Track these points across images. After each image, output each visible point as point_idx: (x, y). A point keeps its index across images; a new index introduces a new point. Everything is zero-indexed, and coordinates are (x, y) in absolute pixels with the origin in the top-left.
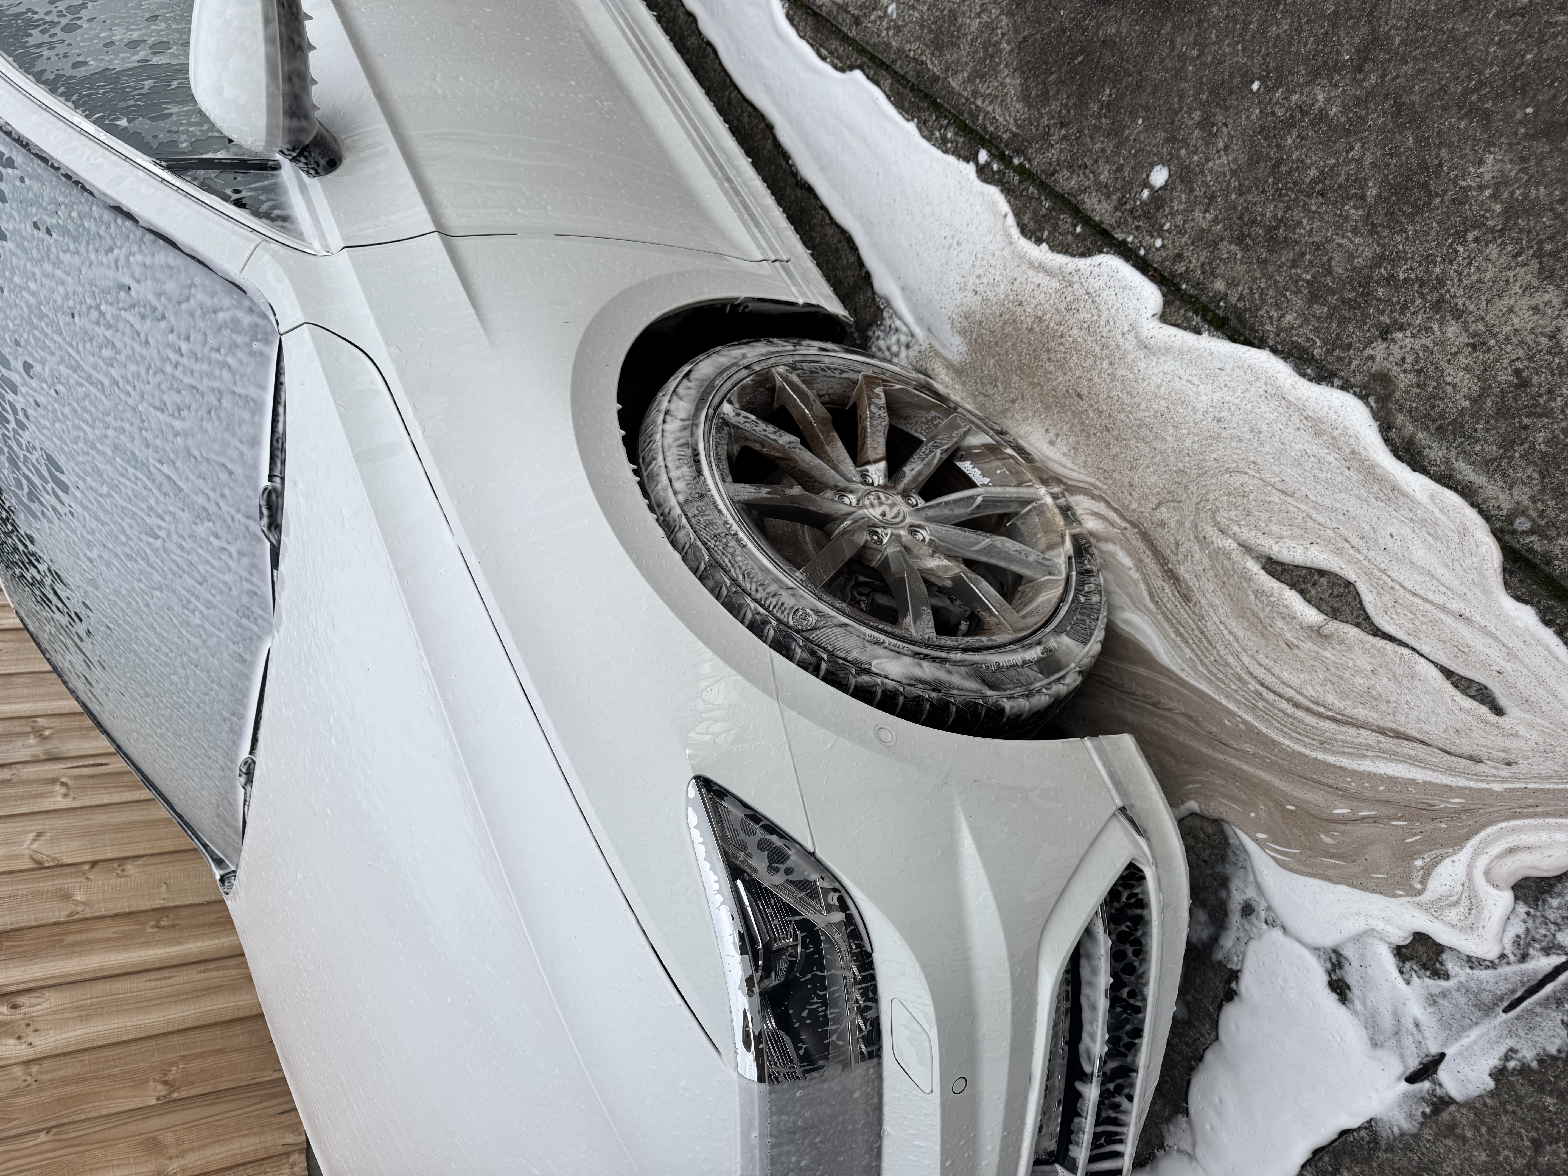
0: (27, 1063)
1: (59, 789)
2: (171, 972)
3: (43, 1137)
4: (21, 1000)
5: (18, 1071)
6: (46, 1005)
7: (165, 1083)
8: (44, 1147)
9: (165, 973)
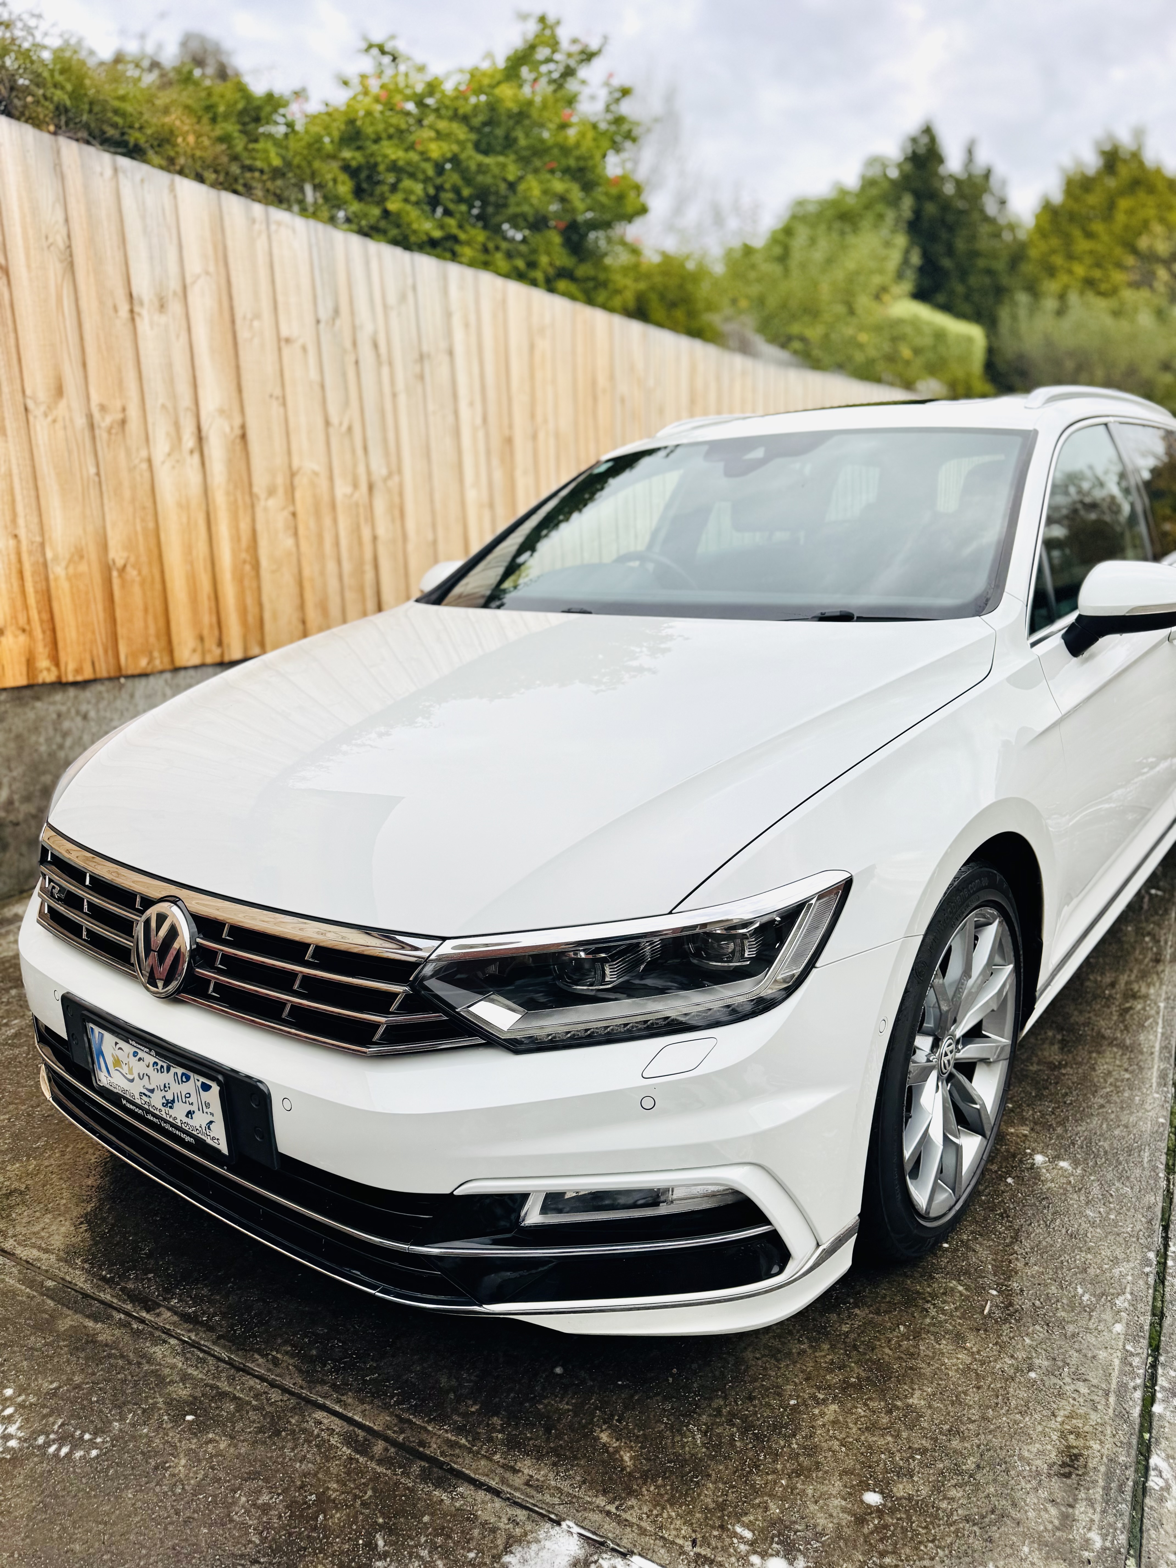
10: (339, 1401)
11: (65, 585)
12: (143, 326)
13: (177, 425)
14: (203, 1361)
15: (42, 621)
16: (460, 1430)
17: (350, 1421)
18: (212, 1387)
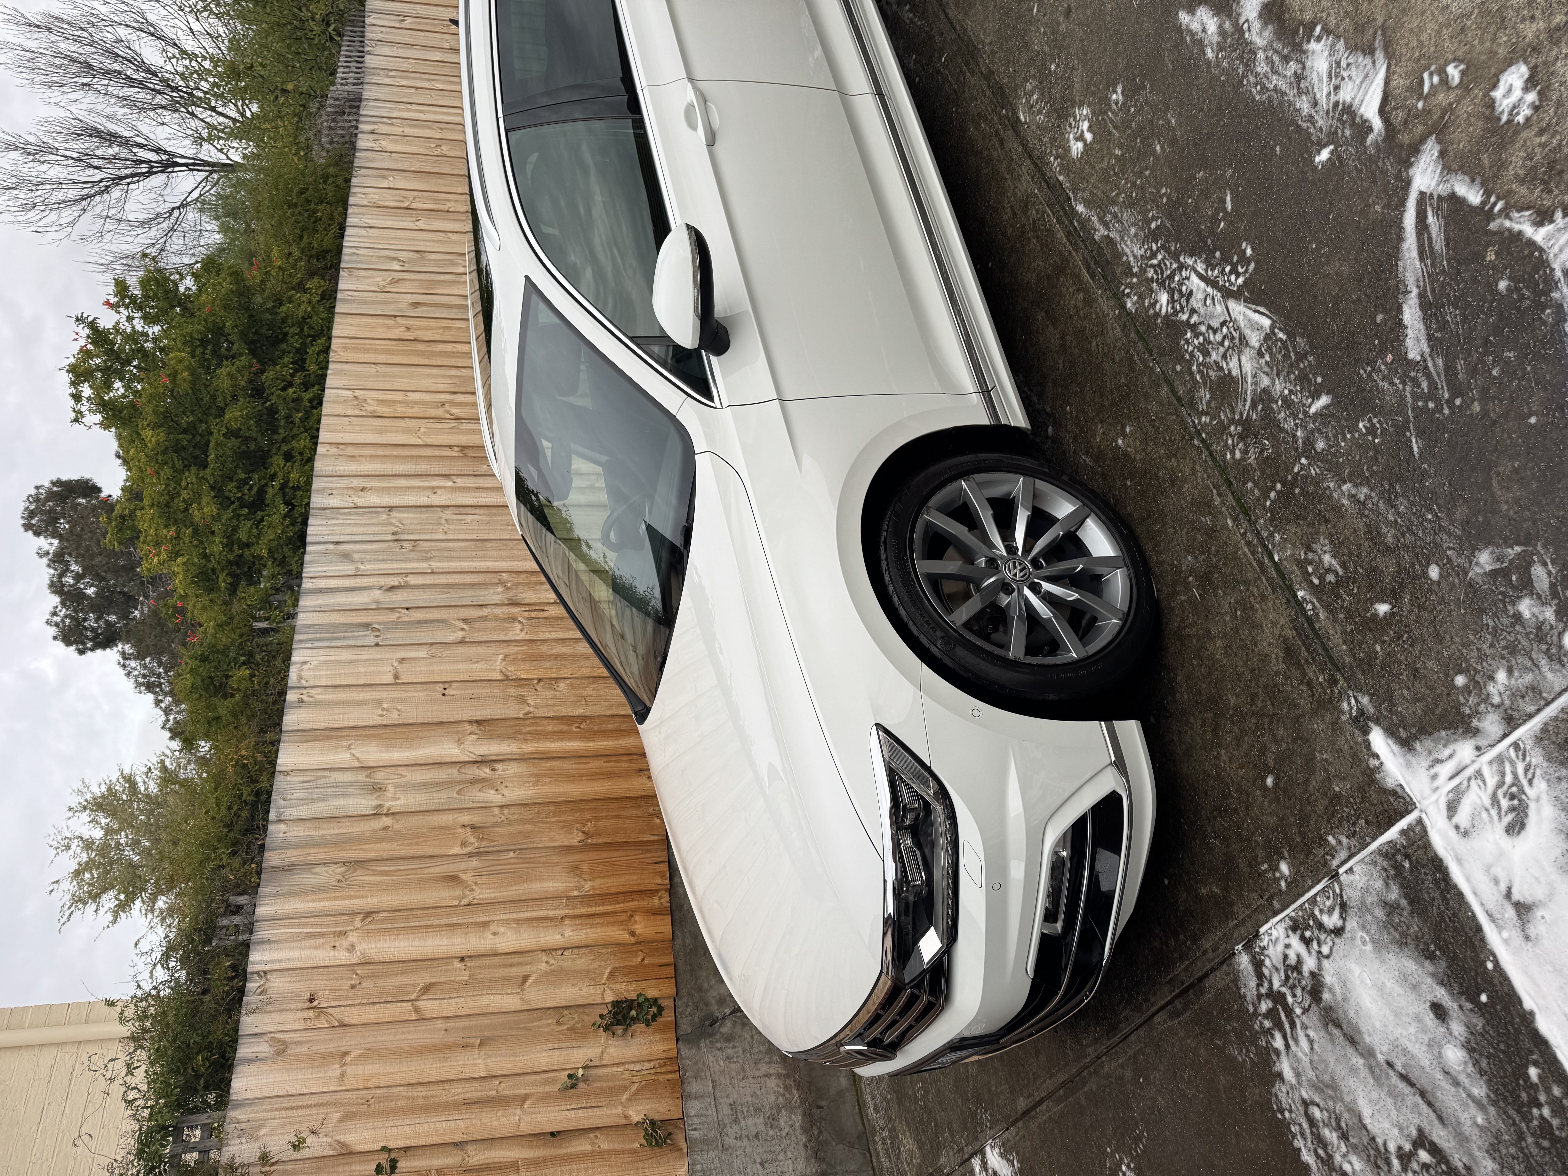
0: (502, 807)
1: (518, 626)
2: (588, 760)
3: (511, 854)
4: (498, 766)
5: (496, 811)
6: (511, 771)
7: (583, 832)
8: (513, 861)
9: (584, 760)
10: (1152, 1005)
11: (598, 882)
12: (396, 805)
13: (474, 782)
14: (1117, 1052)
15: (624, 901)
16: (1181, 959)
17: (1162, 1008)
18: (1129, 1059)
